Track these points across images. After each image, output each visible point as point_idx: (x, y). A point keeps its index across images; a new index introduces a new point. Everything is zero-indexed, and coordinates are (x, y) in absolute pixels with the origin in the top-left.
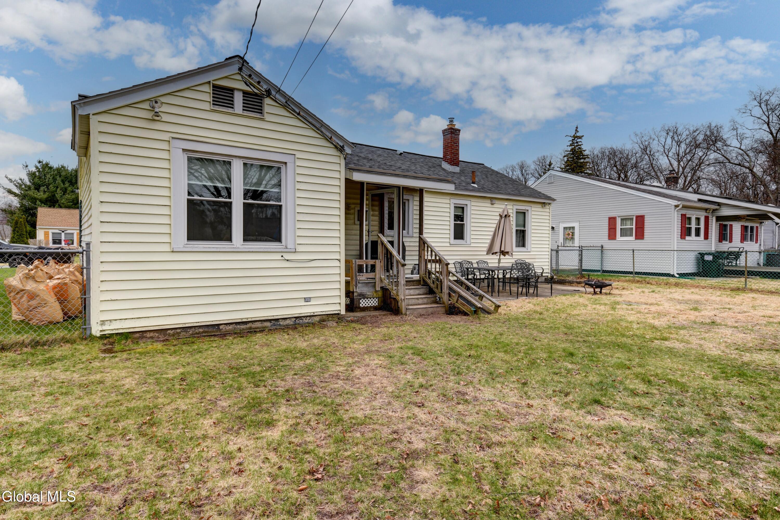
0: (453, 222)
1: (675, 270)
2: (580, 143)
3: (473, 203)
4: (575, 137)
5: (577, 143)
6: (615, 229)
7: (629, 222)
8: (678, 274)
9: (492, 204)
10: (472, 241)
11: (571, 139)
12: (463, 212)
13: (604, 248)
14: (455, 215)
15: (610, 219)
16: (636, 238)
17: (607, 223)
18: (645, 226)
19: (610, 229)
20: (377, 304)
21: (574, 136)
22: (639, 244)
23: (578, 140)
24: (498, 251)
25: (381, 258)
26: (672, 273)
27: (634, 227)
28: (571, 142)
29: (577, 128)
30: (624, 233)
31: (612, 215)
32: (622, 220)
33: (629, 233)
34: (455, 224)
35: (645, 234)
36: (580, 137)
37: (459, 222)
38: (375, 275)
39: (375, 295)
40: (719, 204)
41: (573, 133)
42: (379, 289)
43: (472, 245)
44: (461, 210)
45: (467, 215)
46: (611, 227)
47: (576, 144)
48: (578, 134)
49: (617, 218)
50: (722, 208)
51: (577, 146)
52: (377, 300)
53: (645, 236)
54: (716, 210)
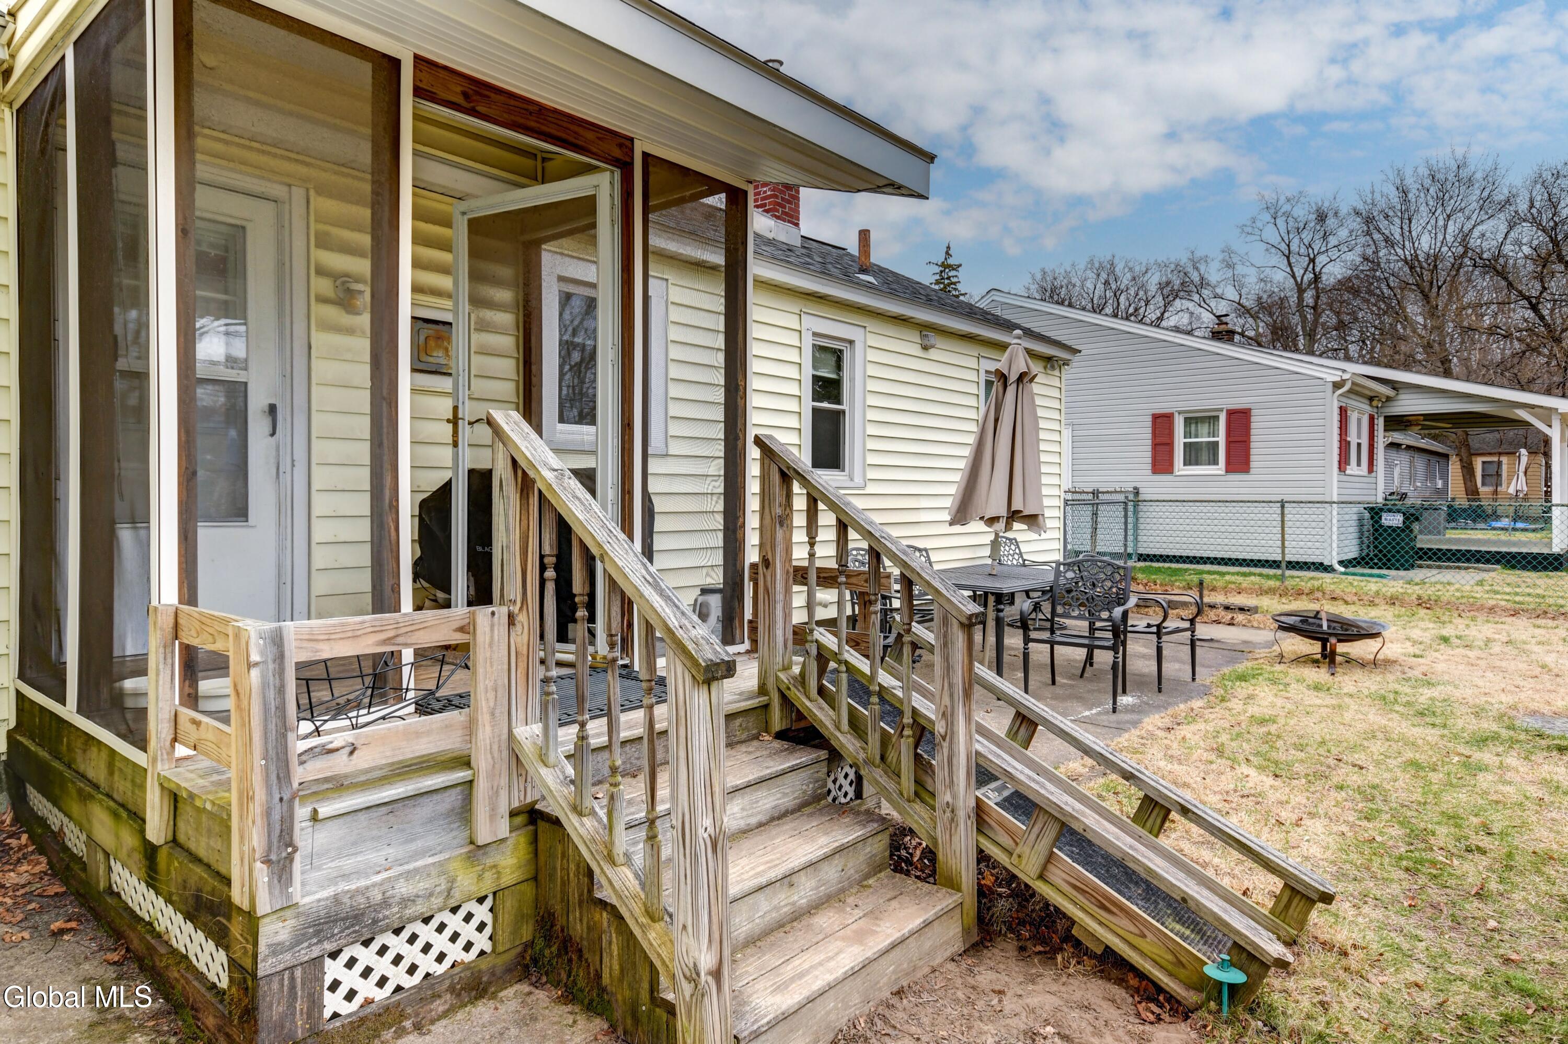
0: (808, 404)
1: (1334, 553)
2: (954, 280)
3: (872, 340)
4: (945, 266)
5: (949, 278)
6: (1170, 445)
7: (1204, 428)
8: (1341, 563)
9: (925, 348)
10: (871, 474)
11: (938, 269)
12: (839, 367)
13: (1141, 497)
14: (816, 379)
15: (1156, 418)
16: (1230, 469)
17: (1150, 430)
18: (1253, 438)
19: (1155, 446)
20: (482, 942)
21: (943, 265)
22: (1238, 485)
23: (952, 273)
24: (1003, 512)
25: (513, 590)
26: (1326, 563)
27: (1221, 439)
28: (938, 277)
29: (948, 248)
30: (1194, 455)
31: (1162, 407)
32: (1188, 421)
33: (1204, 456)
34: (815, 410)
35: (1252, 458)
36: (956, 268)
37: (825, 405)
38: (470, 728)
39: (466, 882)
40: (1394, 385)
41: (941, 259)
42: (503, 828)
43: (871, 489)
44: (832, 360)
45: (852, 380)
46: (1158, 440)
47: (946, 282)
48: (951, 261)
49: (1176, 415)
50: (1401, 397)
51: (949, 285)
52: (482, 913)
53: (1252, 464)
54: (1389, 399)
